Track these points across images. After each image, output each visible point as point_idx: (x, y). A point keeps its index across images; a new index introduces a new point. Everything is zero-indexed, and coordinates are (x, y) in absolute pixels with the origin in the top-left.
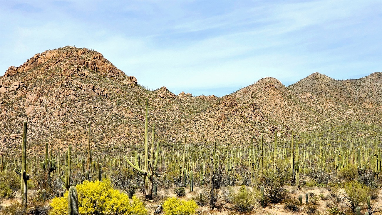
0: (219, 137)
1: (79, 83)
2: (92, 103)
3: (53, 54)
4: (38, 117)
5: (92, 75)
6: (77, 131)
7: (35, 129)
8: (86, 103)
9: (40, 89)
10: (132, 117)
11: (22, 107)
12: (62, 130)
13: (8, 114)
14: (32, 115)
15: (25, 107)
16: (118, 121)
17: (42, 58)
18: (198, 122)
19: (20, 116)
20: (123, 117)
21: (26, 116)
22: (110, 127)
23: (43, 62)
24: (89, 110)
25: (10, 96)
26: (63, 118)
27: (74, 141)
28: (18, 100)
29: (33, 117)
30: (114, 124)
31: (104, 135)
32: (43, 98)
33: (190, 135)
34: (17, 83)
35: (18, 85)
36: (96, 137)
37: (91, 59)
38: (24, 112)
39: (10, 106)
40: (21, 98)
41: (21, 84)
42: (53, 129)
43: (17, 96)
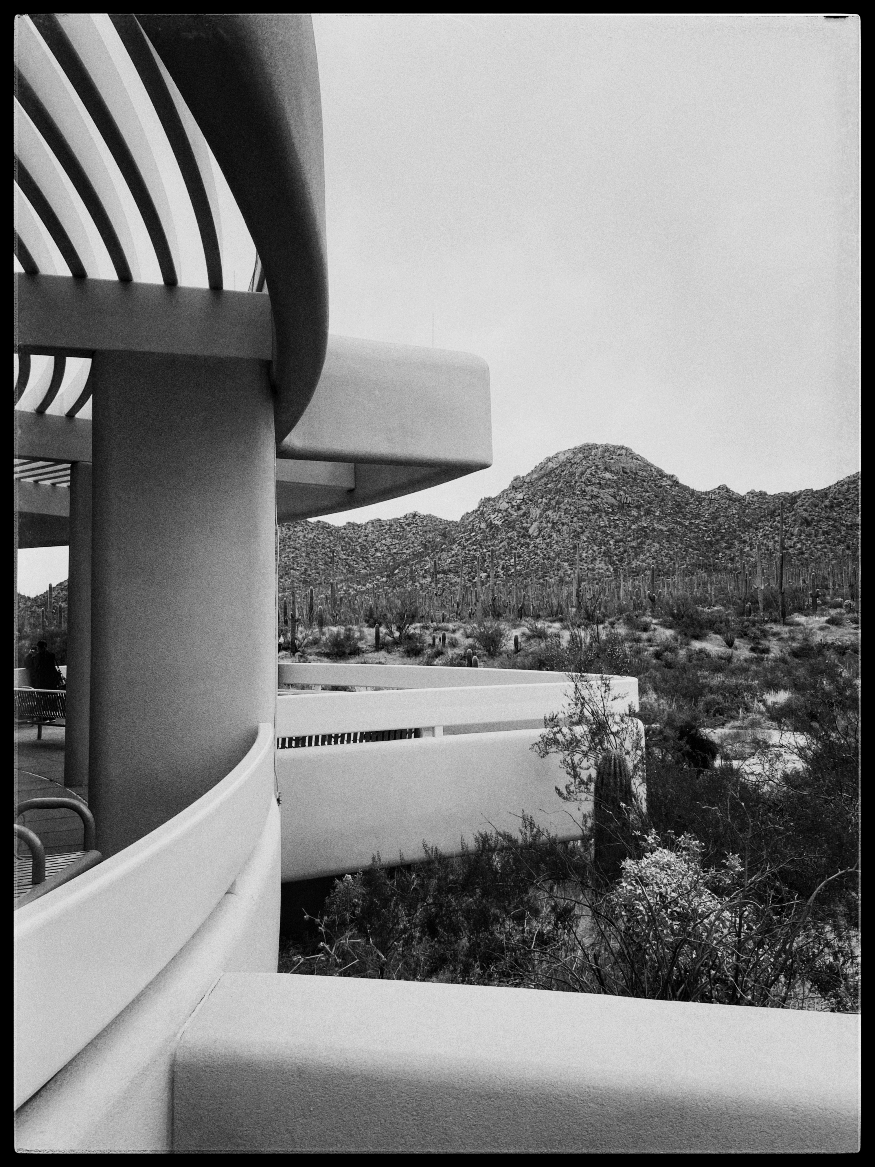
0: (792, 549)
1: (596, 490)
2: (612, 514)
3: (567, 455)
4: (543, 536)
5: (615, 478)
6: (591, 551)
7: (539, 552)
8: (603, 514)
9: (546, 501)
10: (666, 529)
11: (525, 525)
12: (572, 551)
13: (509, 535)
14: (535, 534)
15: (529, 525)
16: (646, 536)
17: (554, 461)
18: (761, 531)
19: (522, 537)
20: (654, 530)
21: (529, 536)
22: (634, 544)
23: (555, 467)
24: (607, 523)
25: (512, 512)
26: (574, 536)
27: (585, 565)
28: (521, 516)
29: (537, 537)
30: (639, 541)
31: (625, 555)
32: (549, 513)
33: (748, 549)
34: (520, 496)
35: (522, 498)
36: (615, 558)
37: (614, 457)
38: (528, 531)
39: (512, 524)
40: (524, 514)
41: (525, 497)
42: (561, 550)
43: (521, 512)
